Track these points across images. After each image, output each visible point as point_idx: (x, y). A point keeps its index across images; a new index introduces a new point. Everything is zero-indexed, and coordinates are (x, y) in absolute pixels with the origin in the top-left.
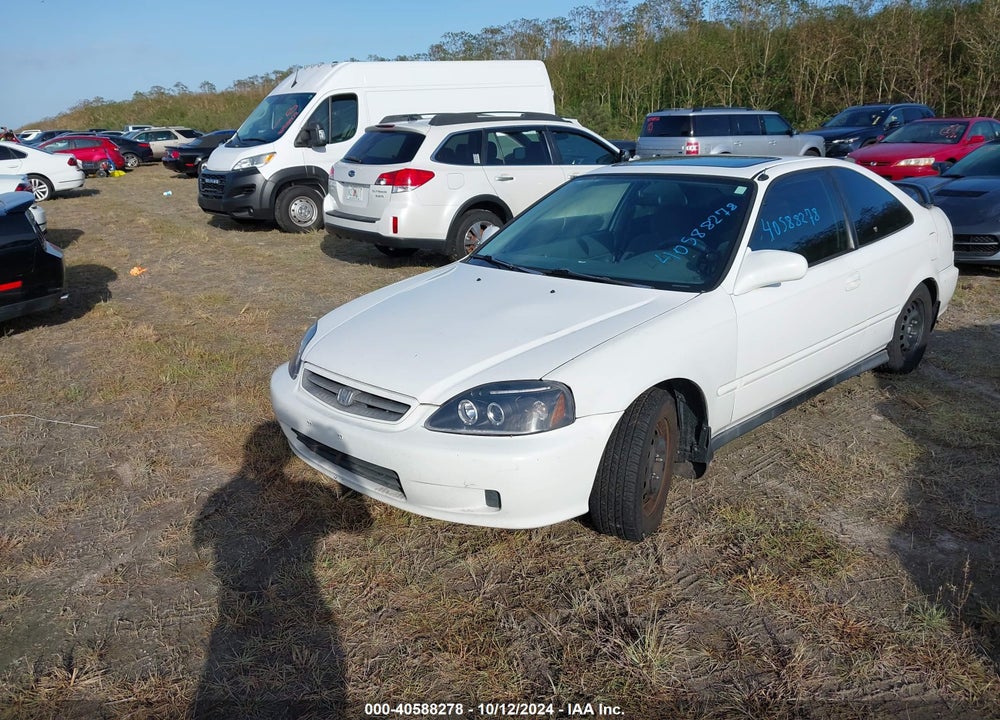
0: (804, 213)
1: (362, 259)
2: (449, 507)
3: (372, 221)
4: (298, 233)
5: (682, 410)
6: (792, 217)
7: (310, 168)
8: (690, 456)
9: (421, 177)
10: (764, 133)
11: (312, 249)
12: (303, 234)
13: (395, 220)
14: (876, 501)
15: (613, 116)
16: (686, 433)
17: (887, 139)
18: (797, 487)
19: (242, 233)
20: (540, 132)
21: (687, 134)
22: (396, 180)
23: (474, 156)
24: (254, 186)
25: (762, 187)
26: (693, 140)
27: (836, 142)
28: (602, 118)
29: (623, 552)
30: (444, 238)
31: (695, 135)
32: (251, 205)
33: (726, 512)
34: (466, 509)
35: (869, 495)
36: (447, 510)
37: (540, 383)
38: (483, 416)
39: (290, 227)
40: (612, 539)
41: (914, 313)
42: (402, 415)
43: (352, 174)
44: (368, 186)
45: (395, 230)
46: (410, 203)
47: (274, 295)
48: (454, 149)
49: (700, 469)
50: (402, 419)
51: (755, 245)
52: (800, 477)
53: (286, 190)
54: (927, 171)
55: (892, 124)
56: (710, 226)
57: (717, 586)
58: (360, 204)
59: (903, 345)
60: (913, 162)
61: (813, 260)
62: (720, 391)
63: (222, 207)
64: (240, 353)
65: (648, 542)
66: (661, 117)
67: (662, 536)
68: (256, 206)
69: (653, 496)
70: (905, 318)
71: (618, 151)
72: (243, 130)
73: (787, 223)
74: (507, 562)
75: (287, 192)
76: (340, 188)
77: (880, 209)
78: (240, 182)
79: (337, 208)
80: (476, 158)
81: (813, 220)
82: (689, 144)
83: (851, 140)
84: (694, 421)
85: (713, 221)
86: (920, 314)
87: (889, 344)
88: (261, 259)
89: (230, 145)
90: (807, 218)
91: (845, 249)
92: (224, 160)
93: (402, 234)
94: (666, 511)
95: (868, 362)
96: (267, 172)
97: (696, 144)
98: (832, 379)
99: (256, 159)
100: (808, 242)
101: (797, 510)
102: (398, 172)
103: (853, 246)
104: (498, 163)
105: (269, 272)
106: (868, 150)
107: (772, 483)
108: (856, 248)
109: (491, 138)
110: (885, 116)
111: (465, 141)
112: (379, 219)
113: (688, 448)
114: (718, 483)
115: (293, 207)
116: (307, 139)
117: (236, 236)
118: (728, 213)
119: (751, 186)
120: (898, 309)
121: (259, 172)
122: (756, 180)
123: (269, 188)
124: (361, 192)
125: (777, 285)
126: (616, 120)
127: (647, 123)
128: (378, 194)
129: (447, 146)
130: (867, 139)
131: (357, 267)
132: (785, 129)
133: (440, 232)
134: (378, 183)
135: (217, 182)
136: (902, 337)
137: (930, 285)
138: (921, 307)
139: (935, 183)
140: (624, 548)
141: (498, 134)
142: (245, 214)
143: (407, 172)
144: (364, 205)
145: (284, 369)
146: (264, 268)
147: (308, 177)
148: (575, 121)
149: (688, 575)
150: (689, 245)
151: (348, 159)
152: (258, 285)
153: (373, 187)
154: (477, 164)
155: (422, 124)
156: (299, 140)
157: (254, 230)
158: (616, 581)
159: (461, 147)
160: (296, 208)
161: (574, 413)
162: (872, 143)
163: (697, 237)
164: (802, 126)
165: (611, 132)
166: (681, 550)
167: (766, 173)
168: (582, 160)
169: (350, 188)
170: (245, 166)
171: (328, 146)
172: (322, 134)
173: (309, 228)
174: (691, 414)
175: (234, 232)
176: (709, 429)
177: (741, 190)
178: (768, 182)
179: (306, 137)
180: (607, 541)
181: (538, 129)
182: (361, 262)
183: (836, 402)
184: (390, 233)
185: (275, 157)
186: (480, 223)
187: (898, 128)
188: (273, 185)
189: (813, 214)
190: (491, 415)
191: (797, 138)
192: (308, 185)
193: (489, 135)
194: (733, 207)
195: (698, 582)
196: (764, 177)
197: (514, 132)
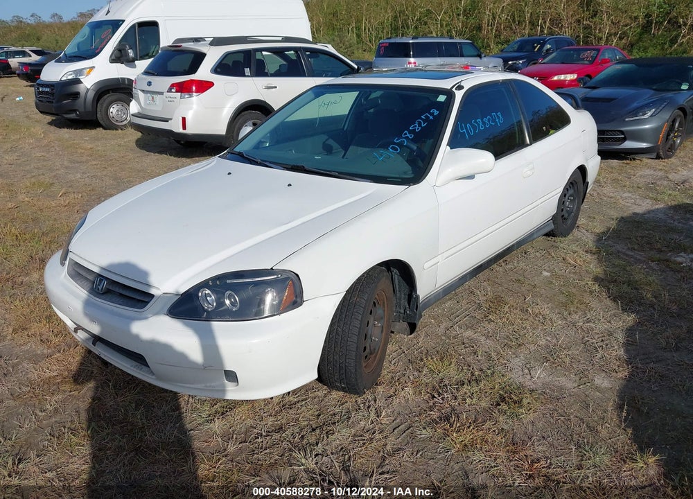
0: (491, 116)
1: (162, 150)
2: (193, 384)
3: (166, 120)
4: (117, 130)
5: (396, 281)
6: (482, 120)
7: (123, 79)
8: (404, 318)
9: (204, 86)
10: (462, 56)
11: (125, 142)
12: (120, 131)
13: (184, 119)
14: (547, 347)
15: (358, 43)
16: (400, 299)
17: (545, 61)
18: (488, 337)
19: (73, 131)
20: (297, 52)
21: (408, 56)
22: (183, 88)
23: (245, 69)
24: (78, 94)
25: (459, 95)
26: (412, 60)
27: (510, 62)
28: (350, 44)
29: (348, 405)
30: (224, 133)
31: (413, 57)
32: (77, 108)
33: (432, 363)
34: (208, 385)
35: (542, 342)
36: (191, 386)
37: (270, 272)
38: (220, 303)
39: (110, 126)
40: (341, 393)
41: (571, 191)
42: (148, 303)
43: (149, 84)
44: (162, 93)
45: (184, 128)
46: (195, 106)
47: (88, 181)
48: (231, 65)
49: (413, 328)
50: (148, 307)
51: (453, 144)
52: (490, 327)
53: (105, 97)
54: (572, 83)
55: (548, 50)
56: (418, 129)
57: (426, 433)
58: (157, 106)
59: (563, 216)
60: (562, 77)
61: (498, 154)
62: (427, 265)
63: (53, 110)
64: (52, 230)
65: (368, 395)
66: (390, 43)
67: (380, 389)
68: (82, 110)
69: (372, 356)
70: (565, 196)
71: (356, 67)
72: (70, 49)
73: (479, 125)
74: (250, 422)
75: (107, 98)
76: (141, 95)
77: (544, 112)
78: (67, 90)
79: (141, 111)
80: (247, 71)
81: (497, 122)
82: (410, 63)
83: (521, 62)
84: (405, 288)
85: (420, 124)
86: (575, 191)
87: (554, 216)
88: (83, 151)
89: (59, 61)
90: (494, 121)
91: (522, 145)
92: (54, 73)
93: (190, 130)
94: (386, 363)
95: (539, 230)
96: (88, 82)
97: (415, 63)
98: (513, 245)
99: (80, 72)
100: (494, 137)
101: (489, 358)
102: (185, 82)
103: (528, 141)
104: (266, 75)
105: (87, 161)
106: (532, 68)
107: (469, 333)
108: (531, 144)
109: (258, 56)
110: (543, 45)
111: (241, 58)
112: (171, 119)
113: (402, 311)
114: (427, 335)
115: (111, 110)
116: (119, 57)
117: (66, 133)
118: (431, 118)
119: (450, 95)
120: (560, 190)
121: (82, 83)
122: (454, 89)
123: (91, 95)
124: (158, 98)
125: (471, 177)
126: (360, 46)
127: (379, 47)
128: (170, 99)
129: (223, 62)
130: (532, 60)
131: (158, 156)
132: (476, 54)
133: (221, 129)
134: (170, 91)
135: (48, 90)
136: (563, 210)
137: (582, 170)
138: (575, 186)
139: (580, 92)
140: (351, 401)
141: (264, 53)
142: (73, 116)
143: (192, 82)
144: (160, 109)
145: (57, 256)
146: (84, 158)
147: (122, 86)
148: (330, 46)
149: (402, 424)
150: (401, 145)
151: (147, 73)
152: (77, 173)
153: (166, 94)
154: (248, 76)
155: (204, 45)
156: (113, 57)
157: (82, 128)
158: (342, 435)
159: (236, 63)
160: (114, 110)
161: (302, 297)
162: (534, 64)
163: (407, 138)
164: (488, 51)
165: (357, 54)
166: (396, 401)
167: (462, 84)
168: (330, 73)
169: (149, 95)
170: (70, 77)
171: (136, 62)
172: (131, 54)
173: (125, 126)
174: (404, 284)
175: (66, 130)
176: (418, 297)
177: (442, 98)
178: (463, 91)
179: (119, 55)
180: (336, 395)
181: (296, 50)
182: (160, 153)
183: (516, 262)
184: (180, 130)
185: (95, 70)
186: (252, 121)
187: (552, 53)
188: (94, 93)
189: (499, 118)
190: (227, 302)
191: (485, 59)
192: (124, 93)
193: (257, 53)
194: (436, 113)
195: (409, 431)
196: (460, 88)
197: (278, 52)
